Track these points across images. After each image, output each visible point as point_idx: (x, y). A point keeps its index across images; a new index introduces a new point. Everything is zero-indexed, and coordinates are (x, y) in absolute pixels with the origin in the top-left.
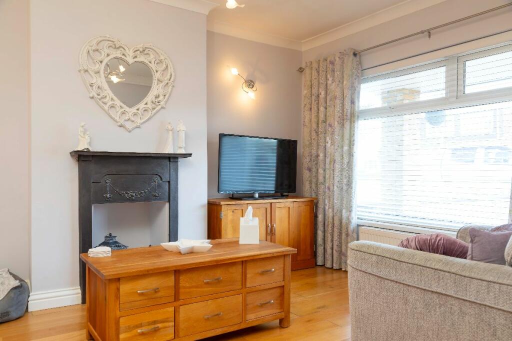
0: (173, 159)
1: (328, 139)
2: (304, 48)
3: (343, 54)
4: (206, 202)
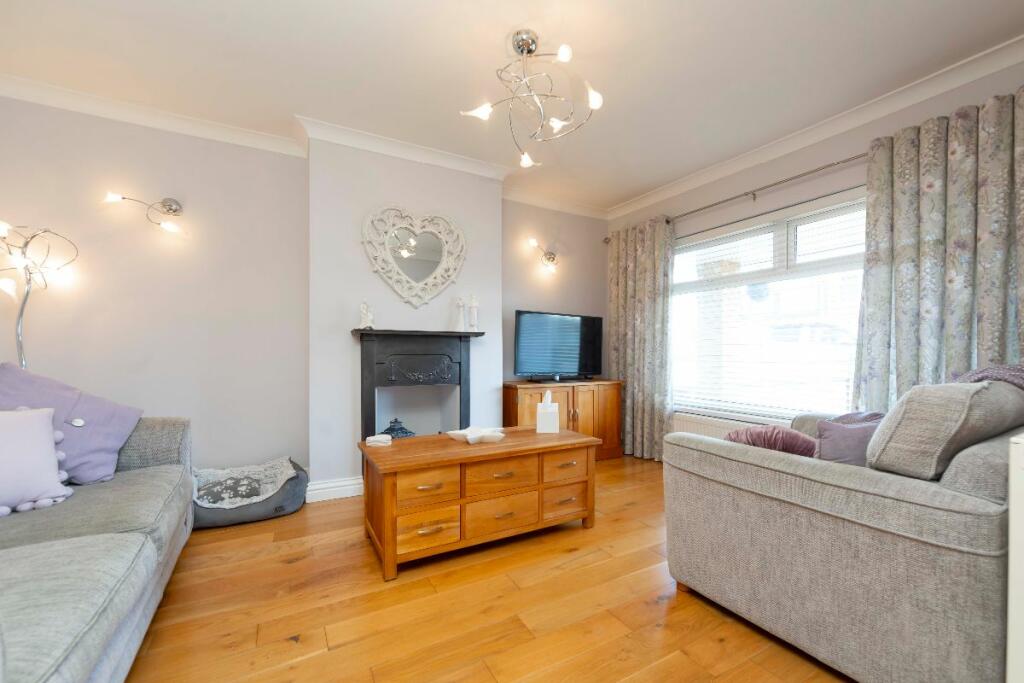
0: (464, 338)
1: (637, 316)
2: (610, 217)
3: (654, 221)
4: (501, 385)
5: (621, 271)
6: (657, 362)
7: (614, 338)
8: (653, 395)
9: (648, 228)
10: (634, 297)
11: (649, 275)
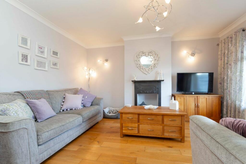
1: (229, 71)
3: (236, 33)
5: (222, 55)
6: (238, 88)
7: (220, 80)
8: (235, 101)
9: (233, 35)
10: (227, 64)
11: (234, 54)
